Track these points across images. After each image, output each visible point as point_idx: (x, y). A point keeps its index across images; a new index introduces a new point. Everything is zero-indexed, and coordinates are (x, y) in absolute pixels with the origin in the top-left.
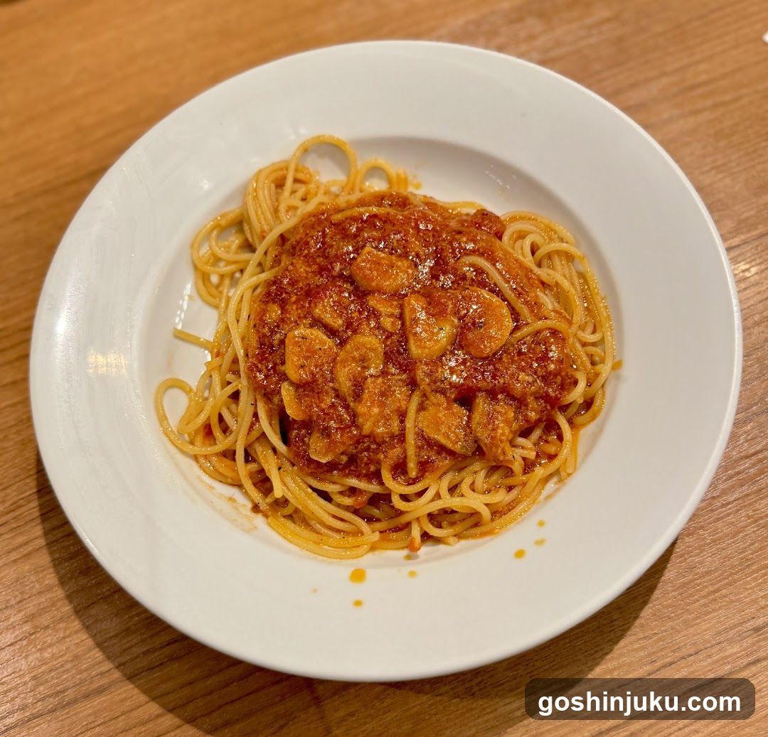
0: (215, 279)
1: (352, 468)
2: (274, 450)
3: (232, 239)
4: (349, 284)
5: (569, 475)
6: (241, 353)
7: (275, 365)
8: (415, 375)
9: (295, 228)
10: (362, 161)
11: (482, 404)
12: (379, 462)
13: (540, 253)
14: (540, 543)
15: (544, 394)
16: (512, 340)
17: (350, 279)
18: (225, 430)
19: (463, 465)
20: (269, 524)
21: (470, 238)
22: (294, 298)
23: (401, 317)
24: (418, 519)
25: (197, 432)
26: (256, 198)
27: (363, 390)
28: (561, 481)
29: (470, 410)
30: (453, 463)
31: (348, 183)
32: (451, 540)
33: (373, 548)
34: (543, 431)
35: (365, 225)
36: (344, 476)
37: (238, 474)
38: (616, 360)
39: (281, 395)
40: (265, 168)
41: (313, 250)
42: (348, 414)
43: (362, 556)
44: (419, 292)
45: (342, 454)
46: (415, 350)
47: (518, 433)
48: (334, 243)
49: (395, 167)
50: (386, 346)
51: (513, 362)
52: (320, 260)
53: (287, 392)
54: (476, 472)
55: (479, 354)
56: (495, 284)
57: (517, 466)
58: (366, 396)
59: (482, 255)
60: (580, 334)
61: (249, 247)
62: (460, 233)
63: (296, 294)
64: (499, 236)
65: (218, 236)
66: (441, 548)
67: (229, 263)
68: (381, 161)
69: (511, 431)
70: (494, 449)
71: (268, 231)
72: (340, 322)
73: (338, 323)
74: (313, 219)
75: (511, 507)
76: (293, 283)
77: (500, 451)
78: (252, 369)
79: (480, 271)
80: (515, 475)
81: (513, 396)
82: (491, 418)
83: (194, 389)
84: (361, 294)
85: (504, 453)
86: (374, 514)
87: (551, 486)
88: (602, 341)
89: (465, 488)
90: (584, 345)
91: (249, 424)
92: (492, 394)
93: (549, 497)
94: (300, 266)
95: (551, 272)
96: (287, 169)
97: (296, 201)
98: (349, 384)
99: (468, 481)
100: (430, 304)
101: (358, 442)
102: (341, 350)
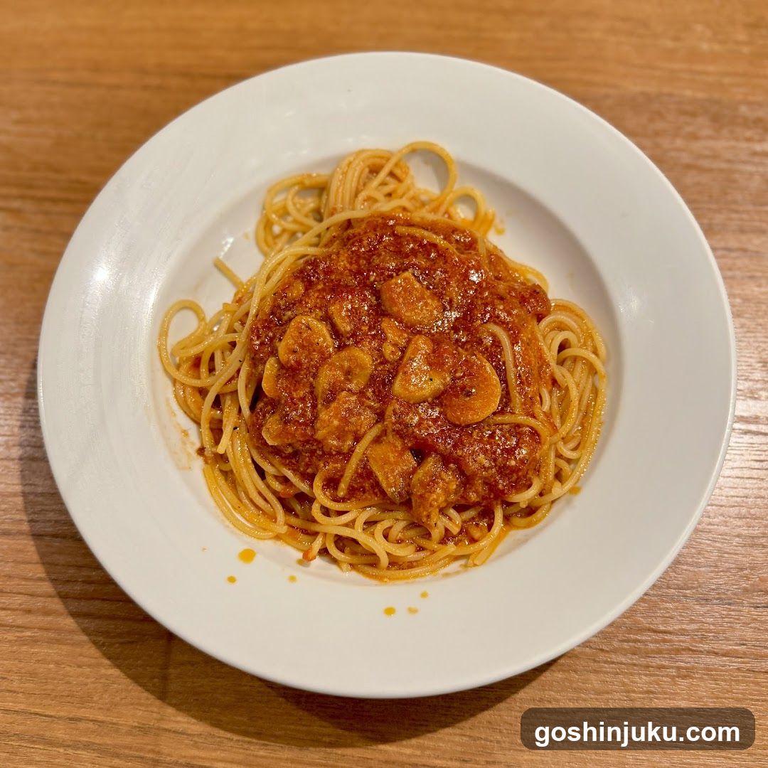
0: (277, 229)
1: (294, 461)
2: (240, 410)
3: (310, 200)
4: (374, 298)
5: (475, 565)
6: (253, 311)
7: (274, 336)
8: (386, 409)
9: (362, 220)
10: (461, 185)
11: (431, 464)
12: (317, 468)
13: (567, 352)
14: (412, 611)
15: (493, 483)
16: (491, 421)
17: (377, 294)
18: (212, 370)
19: (390, 507)
20: (204, 470)
21: (507, 308)
22: (320, 287)
23: (404, 350)
24: (325, 534)
25: (188, 359)
26: (345, 174)
27: (334, 399)
28: (466, 566)
29: (419, 464)
30: (381, 502)
31: (438, 198)
32: (345, 566)
33: (278, 537)
34: (479, 514)
35: (421, 250)
36: (283, 464)
37: (201, 414)
38: (578, 485)
39: (264, 367)
40: (368, 150)
41: (363, 249)
42: (312, 412)
43: (265, 539)
44: (433, 335)
45: (290, 445)
46: (397, 387)
47: (453, 505)
48: (383, 253)
49: (488, 205)
50: (376, 370)
51: (481, 441)
52: (363, 262)
53: (270, 368)
54: (397, 520)
55: (452, 419)
56: (504, 363)
57: (437, 533)
58: (334, 405)
59: (507, 330)
60: (561, 445)
61: (318, 215)
62: (501, 298)
63: (324, 284)
64: (540, 318)
65: (298, 193)
66: (334, 568)
67: (295, 221)
68: (478, 193)
69: (446, 500)
70: (421, 509)
71: (339, 210)
72: (348, 328)
73: (346, 327)
74: (380, 221)
75: (411, 565)
76: (328, 272)
77: (425, 513)
78: (254, 331)
79: (497, 343)
80: (430, 540)
81: (464, 471)
82: (433, 480)
83: (208, 319)
84: (380, 312)
85: (428, 516)
86: (296, 509)
87: (456, 565)
88: (577, 461)
89: (379, 529)
90: (559, 456)
91: (230, 377)
92: (446, 460)
93: (447, 575)
94: (343, 259)
95: (568, 375)
96: (388, 160)
97: (379, 196)
98: (326, 386)
99: (386, 524)
100: (434, 352)
101: (308, 442)
102: (336, 353)
